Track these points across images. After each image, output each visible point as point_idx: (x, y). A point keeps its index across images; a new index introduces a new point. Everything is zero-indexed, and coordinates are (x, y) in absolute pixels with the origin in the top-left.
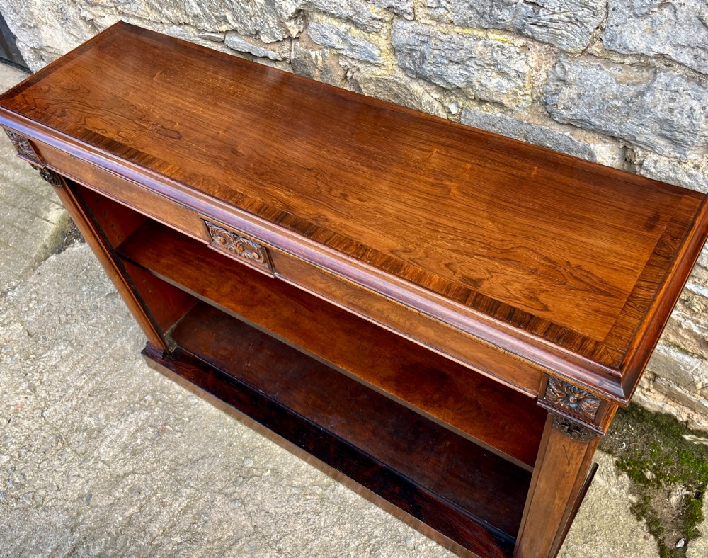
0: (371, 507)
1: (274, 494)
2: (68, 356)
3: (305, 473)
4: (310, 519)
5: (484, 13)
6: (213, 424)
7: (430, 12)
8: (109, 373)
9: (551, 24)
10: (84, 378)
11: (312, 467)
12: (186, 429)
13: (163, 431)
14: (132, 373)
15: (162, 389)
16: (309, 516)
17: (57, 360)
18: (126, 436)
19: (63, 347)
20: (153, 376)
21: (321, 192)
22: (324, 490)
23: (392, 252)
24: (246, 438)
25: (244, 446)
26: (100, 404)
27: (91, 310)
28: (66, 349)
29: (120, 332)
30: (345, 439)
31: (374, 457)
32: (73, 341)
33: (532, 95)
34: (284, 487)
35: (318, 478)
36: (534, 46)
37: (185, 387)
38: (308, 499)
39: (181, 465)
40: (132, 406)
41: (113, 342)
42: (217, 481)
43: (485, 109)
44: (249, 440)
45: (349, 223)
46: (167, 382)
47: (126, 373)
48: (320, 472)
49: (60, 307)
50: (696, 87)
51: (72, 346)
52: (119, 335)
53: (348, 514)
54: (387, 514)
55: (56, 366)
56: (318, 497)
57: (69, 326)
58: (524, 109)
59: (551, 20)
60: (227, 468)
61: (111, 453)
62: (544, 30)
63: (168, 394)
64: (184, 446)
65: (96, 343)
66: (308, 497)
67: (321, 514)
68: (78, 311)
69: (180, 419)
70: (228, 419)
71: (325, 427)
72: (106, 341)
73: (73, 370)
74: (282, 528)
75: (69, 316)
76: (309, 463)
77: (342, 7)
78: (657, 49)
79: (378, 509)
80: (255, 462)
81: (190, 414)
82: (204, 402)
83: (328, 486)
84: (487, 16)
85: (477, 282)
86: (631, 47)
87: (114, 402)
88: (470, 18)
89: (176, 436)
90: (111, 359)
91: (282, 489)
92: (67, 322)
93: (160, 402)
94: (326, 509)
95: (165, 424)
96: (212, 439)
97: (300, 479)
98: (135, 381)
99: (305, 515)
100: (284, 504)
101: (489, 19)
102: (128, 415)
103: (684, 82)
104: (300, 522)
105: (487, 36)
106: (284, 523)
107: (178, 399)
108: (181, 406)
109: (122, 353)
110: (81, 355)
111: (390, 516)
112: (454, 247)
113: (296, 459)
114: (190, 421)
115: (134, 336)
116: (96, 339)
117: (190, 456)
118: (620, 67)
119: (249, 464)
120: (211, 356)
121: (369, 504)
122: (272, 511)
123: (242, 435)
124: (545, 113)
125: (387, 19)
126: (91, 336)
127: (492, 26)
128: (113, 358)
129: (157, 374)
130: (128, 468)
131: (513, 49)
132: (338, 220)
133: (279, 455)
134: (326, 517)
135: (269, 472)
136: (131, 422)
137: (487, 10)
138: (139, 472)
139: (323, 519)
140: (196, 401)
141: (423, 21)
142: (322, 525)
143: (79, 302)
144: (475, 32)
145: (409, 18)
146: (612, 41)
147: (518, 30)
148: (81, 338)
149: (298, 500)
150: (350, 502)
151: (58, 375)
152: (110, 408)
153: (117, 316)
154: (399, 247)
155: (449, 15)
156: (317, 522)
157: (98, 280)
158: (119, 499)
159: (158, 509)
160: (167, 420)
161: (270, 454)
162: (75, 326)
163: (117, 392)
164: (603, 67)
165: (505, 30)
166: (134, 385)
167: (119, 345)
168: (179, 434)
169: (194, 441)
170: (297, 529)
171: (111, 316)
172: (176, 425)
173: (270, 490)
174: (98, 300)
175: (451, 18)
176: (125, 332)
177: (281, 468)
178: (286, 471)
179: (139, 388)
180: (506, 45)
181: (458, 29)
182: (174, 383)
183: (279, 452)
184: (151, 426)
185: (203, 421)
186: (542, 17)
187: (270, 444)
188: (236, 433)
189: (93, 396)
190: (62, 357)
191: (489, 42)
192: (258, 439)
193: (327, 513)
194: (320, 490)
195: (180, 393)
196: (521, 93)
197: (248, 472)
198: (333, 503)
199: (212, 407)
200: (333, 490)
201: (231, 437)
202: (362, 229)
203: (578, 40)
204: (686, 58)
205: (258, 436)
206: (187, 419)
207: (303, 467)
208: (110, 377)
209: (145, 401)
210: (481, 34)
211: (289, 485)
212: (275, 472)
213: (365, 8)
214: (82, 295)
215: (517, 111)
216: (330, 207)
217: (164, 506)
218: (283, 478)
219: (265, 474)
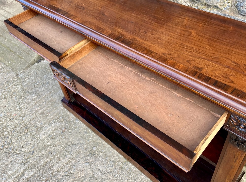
0: (142, 174)
1: (103, 163)
2: (35, 99)
3: (116, 156)
4: (116, 175)
6: (83, 131)
8: (48, 107)
10: (39, 108)
11: (120, 154)
12: (73, 132)
13: (64, 131)
14: (57, 108)
15: (67, 116)
16: (116, 174)
17: (31, 100)
18: (50, 131)
19: (34, 96)
20: (64, 110)
21: (136, 31)
22: (123, 164)
23: (163, 54)
24: (95, 139)
25: (94, 142)
26: (43, 118)
27: (46, 84)
28: (35, 96)
29: (55, 93)
30: (134, 144)
31: (145, 154)
32: (38, 94)
33: (231, 3)
34: (107, 161)
35: (121, 159)
37: (75, 116)
38: (116, 167)
39: (69, 145)
40: (54, 120)
41: (52, 96)
42: (81, 154)
43: (209, 9)
44: (96, 140)
45: (146, 42)
46: (69, 113)
47: (54, 108)
48: (122, 157)
49: (35, 81)
51: (37, 96)
52: (54, 94)
53: (132, 175)
54: (148, 178)
55: (30, 102)
56: (120, 167)
57: (37, 88)
58: (227, 9)
60: (86, 149)
61: (44, 137)
63: (68, 118)
64: (71, 138)
65: (46, 96)
66: (116, 166)
67: (121, 174)
68: (41, 83)
69: (71, 128)
70: (90, 130)
71: (127, 138)
72: (49, 95)
73: (36, 104)
74: (104, 177)
75: (38, 85)
76: (118, 152)
79: (144, 175)
80: (97, 149)
81: (75, 126)
82: (81, 123)
83: (125, 163)
85: (201, 69)
87: (48, 118)
89: (69, 134)
90: (50, 102)
91: (106, 161)
92: (37, 87)
93: (65, 120)
94: (123, 172)
95: (65, 129)
96: (82, 137)
97: (114, 158)
98: (57, 112)
99: (114, 173)
100: (106, 167)
102: (52, 123)
104: (112, 175)
106: (106, 175)
107: (72, 120)
108: (72, 123)
109: (54, 100)
110: (40, 99)
111: (149, 180)
112: (191, 55)
113: (114, 150)
114: (75, 129)
115: (60, 95)
116: (46, 94)
117: (73, 143)
119: (95, 149)
120: (87, 105)
121: (141, 173)
122: (101, 169)
123: (94, 137)
124: (237, 11)
126: (44, 93)
128: (51, 102)
129: (66, 110)
130: (49, 144)
132: (141, 41)
133: (107, 147)
134: (123, 175)
135: (102, 153)
136: (53, 126)
138: (53, 145)
139: (121, 176)
140: (79, 122)
142: (120, 178)
143: (42, 80)
148: (41, 93)
149: (112, 167)
150: (133, 171)
151: (30, 105)
152: (46, 120)
153: (55, 87)
154: (167, 53)
156: (119, 177)
157: (50, 73)
158: (44, 155)
159: (57, 161)
160: (66, 127)
161: (103, 146)
162: (39, 89)
163: (50, 115)
166: (57, 113)
167: (54, 97)
168: (70, 133)
169: (75, 137)
170: (110, 178)
171: (52, 87)
172: (70, 130)
173: (102, 161)
174: (49, 80)
176: (56, 93)
177: (107, 153)
178: (109, 154)
179: (58, 114)
182: (71, 114)
183: (107, 146)
184: (60, 129)
185: (80, 130)
187: (104, 142)
188: (92, 136)
189: (41, 115)
190: (33, 99)
192: (100, 140)
194: (122, 164)
195: (73, 118)
196: (227, 2)
197: (94, 152)
198: (126, 170)
199: (84, 125)
200: (127, 165)
201: (89, 137)
202: (151, 45)
205: (100, 138)
206: (74, 128)
207: (116, 154)
208: (48, 109)
209: (60, 119)
211: (109, 160)
212: (105, 154)
214: (44, 78)
215: (224, 10)
216: (138, 36)
217: (60, 160)
218: (107, 157)
219: (101, 154)
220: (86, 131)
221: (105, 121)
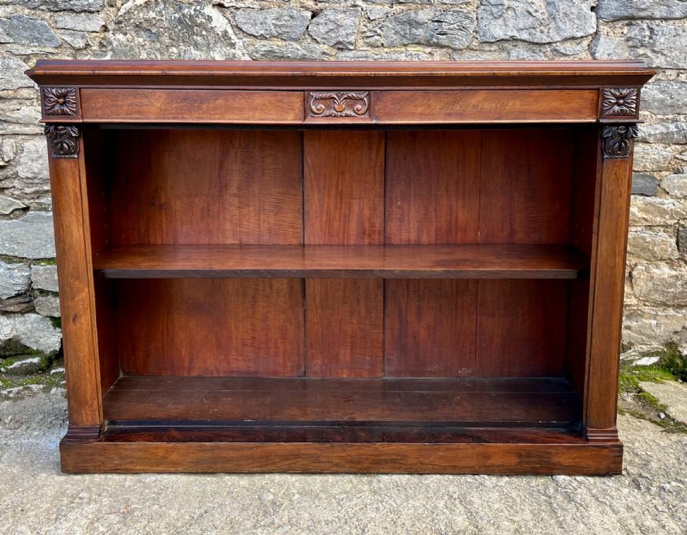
1: (321, 506)
3: (337, 483)
5: (405, 34)
6: (193, 487)
7: (367, 40)
9: (449, 32)
12: (161, 500)
13: (132, 511)
16: (376, 506)
20: (73, 480)
22: (370, 485)
24: (245, 484)
25: (248, 489)
34: (326, 499)
35: (355, 481)
36: (437, 52)
38: (360, 497)
40: (63, 508)
42: (242, 522)
44: (249, 484)
48: (351, 476)
50: (532, 54)
53: (411, 489)
56: (368, 492)
59: (449, 29)
60: (244, 510)
62: (444, 37)
64: (173, 513)
67: (385, 500)
69: (145, 498)
70: (209, 479)
77: (298, 49)
78: (510, 34)
80: (274, 494)
81: (154, 490)
82: (165, 476)
83: (370, 481)
84: (408, 36)
86: (495, 36)
87: (31, 514)
88: (396, 39)
89: (154, 509)
91: (326, 501)
93: (104, 494)
94: (386, 495)
95: (128, 506)
96: (204, 496)
97: (336, 489)
99: (369, 507)
100: (339, 509)
101: (409, 37)
103: (525, 53)
104: (370, 512)
105: (407, 50)
107: (127, 486)
108: (136, 489)
114: (159, 494)
117: (188, 517)
118: (488, 53)
119: (269, 497)
122: (330, 518)
123: (238, 482)
125: (333, 53)
127: (410, 42)
129: (78, 477)
131: (424, 55)
133: (295, 481)
134: (393, 499)
136: (75, 519)
137: (408, 31)
139: (391, 502)
140: (154, 478)
141: (361, 49)
142: (395, 505)
144: (399, 49)
145: (352, 47)
146: (484, 36)
147: (428, 41)
149: (351, 500)
150: (404, 482)
152: (30, 519)
155: (381, 40)
156: (388, 506)
160: (127, 502)
161: (285, 484)
164: (479, 55)
165: (419, 44)
168: (157, 507)
170: (373, 517)
172: (144, 502)
173: (313, 506)
175: (382, 42)
177: (308, 489)
178: (315, 489)
179: (60, 494)
180: (420, 53)
181: (386, 50)
182: (109, 476)
184: (109, 513)
185: (179, 488)
186: (444, 28)
188: (230, 484)
191: (409, 53)
192: (260, 480)
193: (391, 497)
194: (366, 487)
195: (125, 481)
197: (274, 502)
200: (379, 482)
201: (225, 488)
203: (464, 40)
204: (525, 36)
206: (154, 495)
207: (330, 480)
210: (403, 49)
211: (329, 496)
212: (304, 493)
213: (317, 47)
218: (318, 494)
219: (295, 498)
220: (200, 484)
221: (254, 419)
